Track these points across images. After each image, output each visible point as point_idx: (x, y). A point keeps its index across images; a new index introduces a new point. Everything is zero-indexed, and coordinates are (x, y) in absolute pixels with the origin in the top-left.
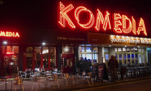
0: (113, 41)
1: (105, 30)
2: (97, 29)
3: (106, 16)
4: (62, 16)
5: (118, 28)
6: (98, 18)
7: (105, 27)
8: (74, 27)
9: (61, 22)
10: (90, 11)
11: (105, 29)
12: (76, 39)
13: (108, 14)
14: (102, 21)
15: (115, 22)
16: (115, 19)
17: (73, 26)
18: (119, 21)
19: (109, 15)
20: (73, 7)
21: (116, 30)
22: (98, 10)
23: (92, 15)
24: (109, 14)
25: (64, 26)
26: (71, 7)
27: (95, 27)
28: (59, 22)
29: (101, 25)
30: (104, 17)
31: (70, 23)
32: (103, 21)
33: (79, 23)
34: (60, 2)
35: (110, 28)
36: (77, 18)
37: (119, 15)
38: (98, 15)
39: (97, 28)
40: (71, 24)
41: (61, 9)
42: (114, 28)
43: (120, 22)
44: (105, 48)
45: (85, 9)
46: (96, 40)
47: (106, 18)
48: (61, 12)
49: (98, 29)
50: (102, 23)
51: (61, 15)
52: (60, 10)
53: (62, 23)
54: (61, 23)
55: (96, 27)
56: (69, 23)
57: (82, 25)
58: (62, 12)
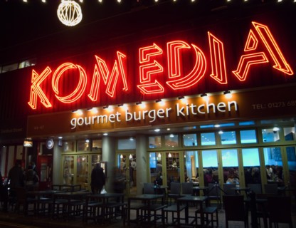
0: (75, 125)
1: (112, 96)
2: (92, 99)
3: (116, 63)
6: (96, 74)
7: (111, 90)
8: (50, 105)
10: (79, 66)
11: (112, 94)
14: (105, 78)
15: (141, 69)
16: (141, 62)
17: (47, 104)
18: (155, 62)
19: (123, 59)
20: (51, 71)
21: (142, 89)
22: (96, 57)
24: (124, 56)
25: (35, 107)
26: (47, 71)
28: (29, 103)
29: (103, 87)
31: (43, 101)
32: (107, 78)
33: (57, 95)
34: (33, 70)
35: (126, 87)
36: (55, 89)
37: (154, 46)
38: (96, 67)
39: (92, 97)
40: (46, 102)
41: (33, 80)
42: (138, 86)
43: (158, 65)
45: (71, 66)
46: (41, 128)
47: (116, 68)
49: (95, 99)
50: (106, 83)
51: (33, 90)
52: (32, 82)
53: (33, 104)
54: (31, 105)
55: (90, 96)
56: (41, 101)
57: (62, 100)
58: (34, 85)
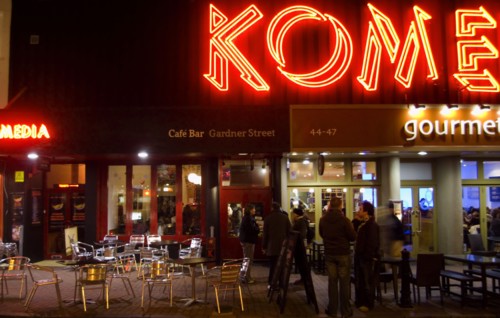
0: (415, 133)
1: (408, 86)
2: (367, 87)
3: (412, 26)
4: (216, 53)
5: (480, 71)
6: (371, 39)
7: (405, 74)
8: (265, 87)
9: (212, 75)
10: (332, 19)
11: (407, 82)
12: (240, 134)
13: (422, 16)
14: (392, 52)
15: (461, 47)
16: (458, 35)
17: (259, 84)
18: (484, 38)
19: (426, 23)
20: (261, 16)
21: (464, 81)
22: (371, 7)
23: (341, 34)
24: (428, 17)
25: (224, 87)
26: (251, 14)
27: (358, 78)
28: (206, 76)
29: (387, 68)
30: (402, 34)
31: (246, 76)
32: (396, 51)
33: (284, 69)
34: (211, 6)
35: (434, 74)
36: (277, 55)
37: (483, 12)
38: (371, 26)
39: (367, 82)
40: (253, 79)
41: (213, 28)
42: (456, 76)
43: (488, 44)
44: (404, 160)
45: (313, 14)
46: (329, 132)
47: (412, 36)
48: (212, 41)
49: (373, 86)
50: (393, 60)
51: (214, 49)
52: (211, 32)
53: (218, 80)
54: (213, 80)
55: (361, 80)
56: (242, 76)
57: (296, 79)
58: (216, 38)
